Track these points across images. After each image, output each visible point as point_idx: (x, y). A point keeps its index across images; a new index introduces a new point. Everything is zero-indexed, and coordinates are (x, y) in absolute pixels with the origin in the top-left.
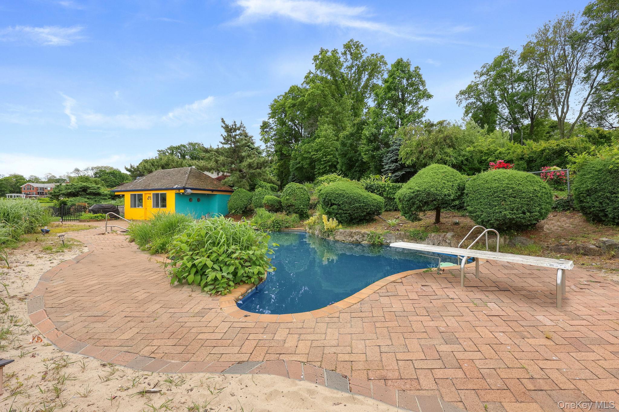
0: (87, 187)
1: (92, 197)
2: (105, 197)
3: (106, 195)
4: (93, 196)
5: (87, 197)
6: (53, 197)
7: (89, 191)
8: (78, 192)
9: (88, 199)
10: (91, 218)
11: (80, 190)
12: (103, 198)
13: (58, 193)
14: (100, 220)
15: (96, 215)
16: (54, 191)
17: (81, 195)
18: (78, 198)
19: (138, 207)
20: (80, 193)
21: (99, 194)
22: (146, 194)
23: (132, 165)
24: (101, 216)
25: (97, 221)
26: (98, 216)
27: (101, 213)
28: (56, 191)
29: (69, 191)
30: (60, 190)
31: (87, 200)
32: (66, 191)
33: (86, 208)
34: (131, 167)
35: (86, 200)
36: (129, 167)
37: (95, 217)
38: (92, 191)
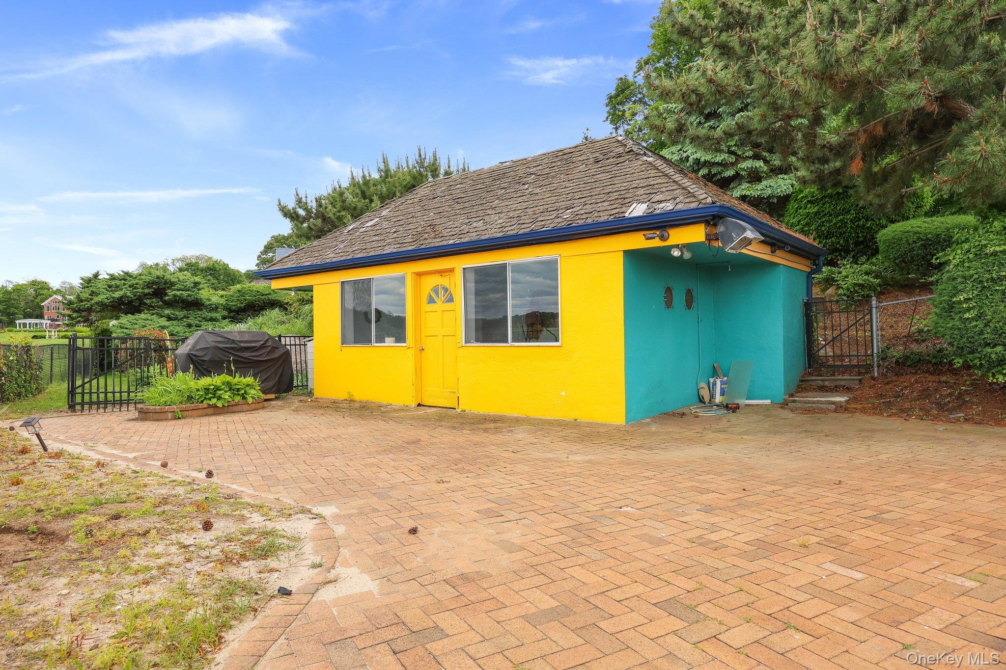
0: (166, 283)
1: (180, 314)
2: (214, 315)
3: (215, 308)
4: (183, 308)
5: (167, 312)
6: (75, 315)
7: (171, 293)
8: (140, 299)
9: (169, 319)
10: (190, 398)
11: (147, 291)
12: (210, 315)
13: (87, 300)
14: (228, 409)
15: (205, 381)
16: (78, 297)
17: (150, 307)
18: (142, 316)
19: (380, 339)
20: (148, 301)
21: (195, 305)
22: (419, 275)
23: (302, 195)
24: (230, 387)
25: (216, 411)
26: (218, 389)
27: (230, 373)
28: (84, 296)
29: (117, 295)
30: (93, 293)
31: (167, 323)
32: (108, 294)
33: (167, 350)
34: (299, 201)
35: (163, 322)
36: (291, 204)
37: (207, 390)
38: (178, 293)
